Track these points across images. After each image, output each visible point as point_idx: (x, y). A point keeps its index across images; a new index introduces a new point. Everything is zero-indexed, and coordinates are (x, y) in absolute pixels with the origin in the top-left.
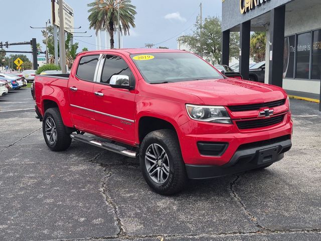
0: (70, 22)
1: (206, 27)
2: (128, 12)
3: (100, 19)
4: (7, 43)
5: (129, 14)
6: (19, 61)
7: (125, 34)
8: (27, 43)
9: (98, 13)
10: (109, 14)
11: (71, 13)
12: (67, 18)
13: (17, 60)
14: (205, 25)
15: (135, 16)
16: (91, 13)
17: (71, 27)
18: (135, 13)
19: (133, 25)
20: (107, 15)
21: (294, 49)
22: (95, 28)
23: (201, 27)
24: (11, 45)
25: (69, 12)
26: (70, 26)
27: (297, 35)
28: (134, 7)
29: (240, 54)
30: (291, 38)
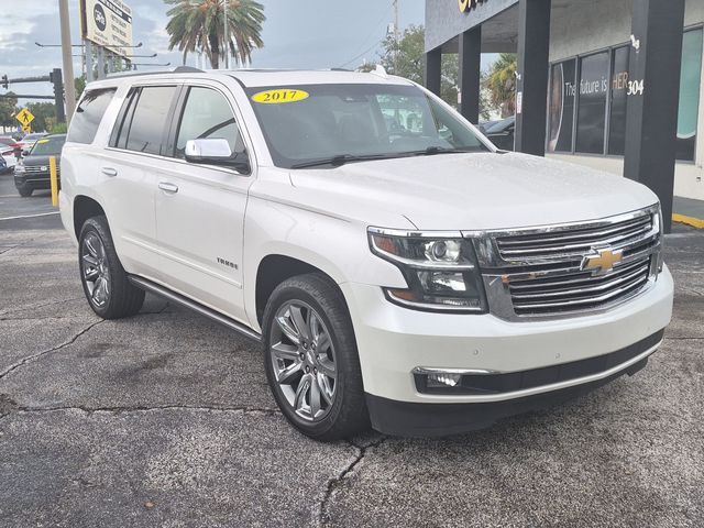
0: (124, 35)
1: (404, 47)
2: (247, 16)
3: (189, 30)
4: (5, 78)
5: (250, 19)
6: (25, 115)
7: (244, 61)
8: (43, 79)
9: (186, 16)
10: (208, 20)
11: (125, 17)
12: (117, 25)
13: (21, 113)
14: (404, 42)
15: (263, 24)
16: (172, 16)
17: (126, 45)
18: (262, 18)
19: (259, 43)
20: (204, 20)
21: (574, 89)
22: (181, 49)
23: (396, 47)
24: (13, 81)
25: (120, 14)
26: (122, 42)
27: (580, 59)
28: (261, 7)
29: (459, 101)
30: (569, 64)
